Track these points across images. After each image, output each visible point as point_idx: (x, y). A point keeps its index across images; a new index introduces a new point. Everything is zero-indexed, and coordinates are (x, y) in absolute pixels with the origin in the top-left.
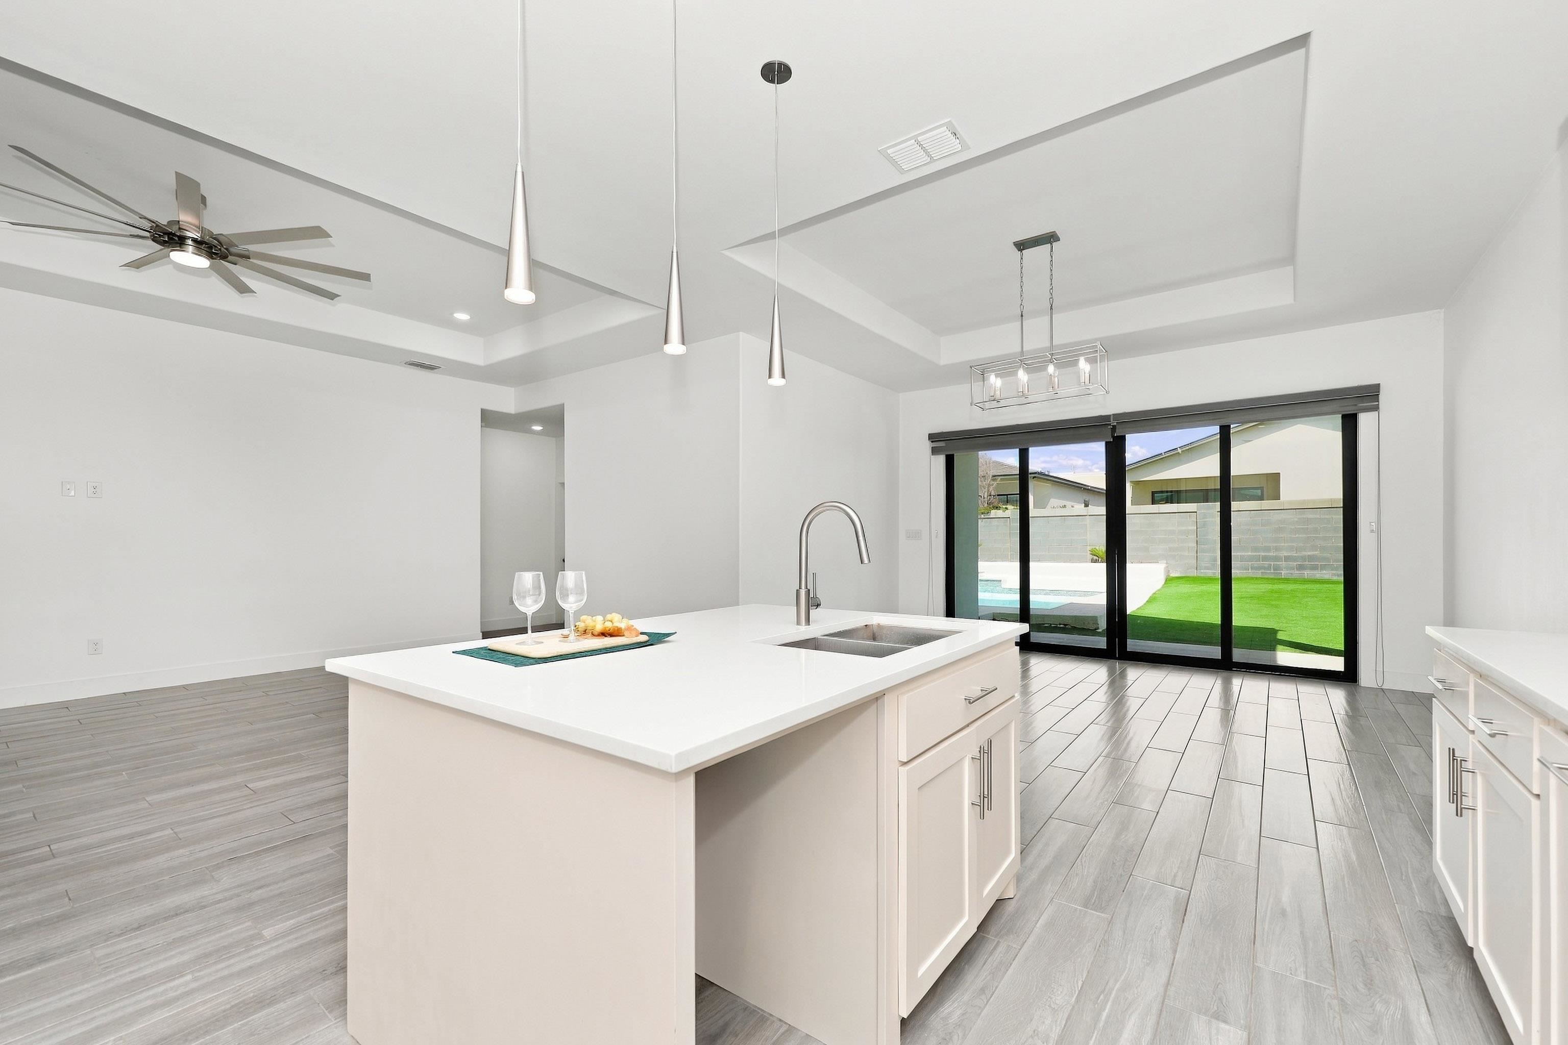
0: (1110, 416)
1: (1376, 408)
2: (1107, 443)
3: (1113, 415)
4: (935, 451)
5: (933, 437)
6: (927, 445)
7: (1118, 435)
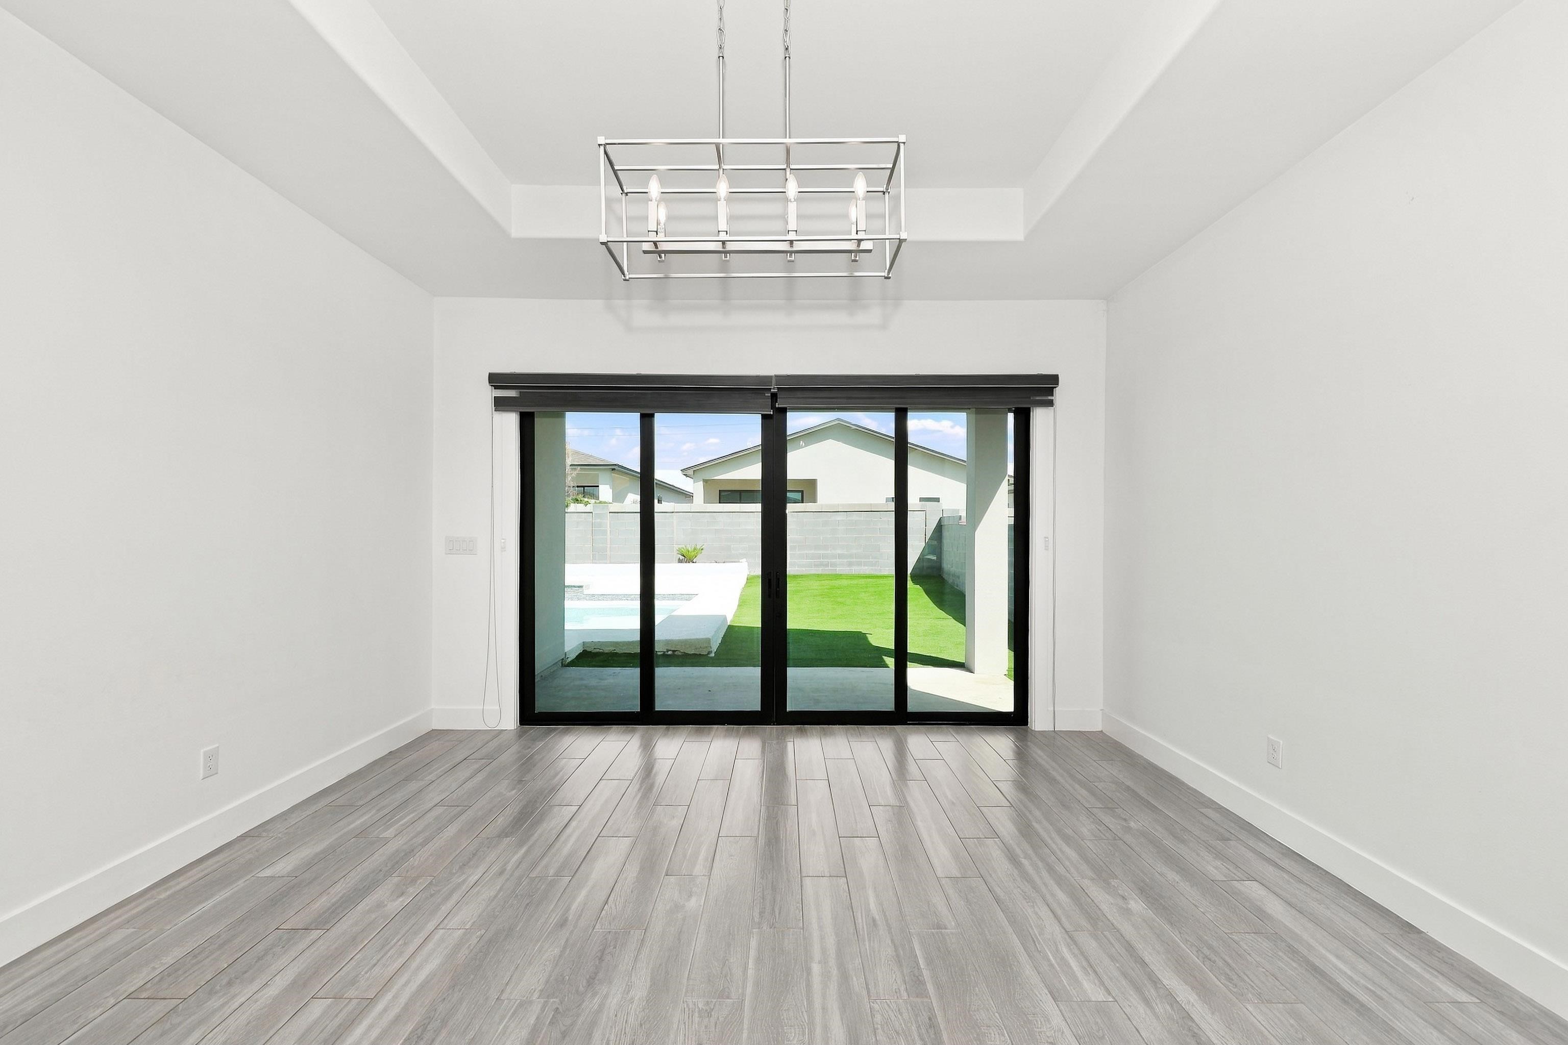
0: (770, 377)
1: (1050, 403)
2: (764, 417)
3: (776, 376)
4: (500, 404)
5: (496, 380)
6: (488, 394)
7: (780, 406)
